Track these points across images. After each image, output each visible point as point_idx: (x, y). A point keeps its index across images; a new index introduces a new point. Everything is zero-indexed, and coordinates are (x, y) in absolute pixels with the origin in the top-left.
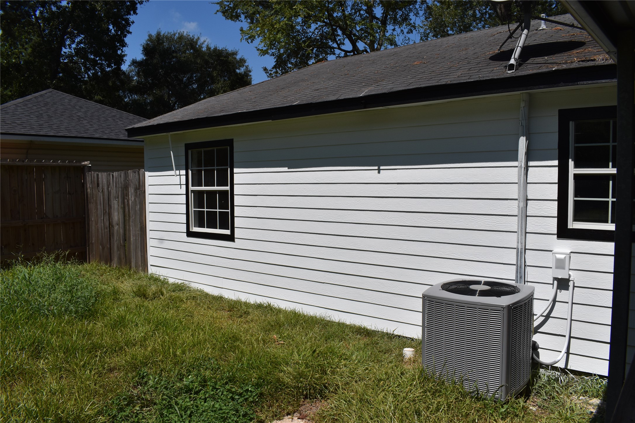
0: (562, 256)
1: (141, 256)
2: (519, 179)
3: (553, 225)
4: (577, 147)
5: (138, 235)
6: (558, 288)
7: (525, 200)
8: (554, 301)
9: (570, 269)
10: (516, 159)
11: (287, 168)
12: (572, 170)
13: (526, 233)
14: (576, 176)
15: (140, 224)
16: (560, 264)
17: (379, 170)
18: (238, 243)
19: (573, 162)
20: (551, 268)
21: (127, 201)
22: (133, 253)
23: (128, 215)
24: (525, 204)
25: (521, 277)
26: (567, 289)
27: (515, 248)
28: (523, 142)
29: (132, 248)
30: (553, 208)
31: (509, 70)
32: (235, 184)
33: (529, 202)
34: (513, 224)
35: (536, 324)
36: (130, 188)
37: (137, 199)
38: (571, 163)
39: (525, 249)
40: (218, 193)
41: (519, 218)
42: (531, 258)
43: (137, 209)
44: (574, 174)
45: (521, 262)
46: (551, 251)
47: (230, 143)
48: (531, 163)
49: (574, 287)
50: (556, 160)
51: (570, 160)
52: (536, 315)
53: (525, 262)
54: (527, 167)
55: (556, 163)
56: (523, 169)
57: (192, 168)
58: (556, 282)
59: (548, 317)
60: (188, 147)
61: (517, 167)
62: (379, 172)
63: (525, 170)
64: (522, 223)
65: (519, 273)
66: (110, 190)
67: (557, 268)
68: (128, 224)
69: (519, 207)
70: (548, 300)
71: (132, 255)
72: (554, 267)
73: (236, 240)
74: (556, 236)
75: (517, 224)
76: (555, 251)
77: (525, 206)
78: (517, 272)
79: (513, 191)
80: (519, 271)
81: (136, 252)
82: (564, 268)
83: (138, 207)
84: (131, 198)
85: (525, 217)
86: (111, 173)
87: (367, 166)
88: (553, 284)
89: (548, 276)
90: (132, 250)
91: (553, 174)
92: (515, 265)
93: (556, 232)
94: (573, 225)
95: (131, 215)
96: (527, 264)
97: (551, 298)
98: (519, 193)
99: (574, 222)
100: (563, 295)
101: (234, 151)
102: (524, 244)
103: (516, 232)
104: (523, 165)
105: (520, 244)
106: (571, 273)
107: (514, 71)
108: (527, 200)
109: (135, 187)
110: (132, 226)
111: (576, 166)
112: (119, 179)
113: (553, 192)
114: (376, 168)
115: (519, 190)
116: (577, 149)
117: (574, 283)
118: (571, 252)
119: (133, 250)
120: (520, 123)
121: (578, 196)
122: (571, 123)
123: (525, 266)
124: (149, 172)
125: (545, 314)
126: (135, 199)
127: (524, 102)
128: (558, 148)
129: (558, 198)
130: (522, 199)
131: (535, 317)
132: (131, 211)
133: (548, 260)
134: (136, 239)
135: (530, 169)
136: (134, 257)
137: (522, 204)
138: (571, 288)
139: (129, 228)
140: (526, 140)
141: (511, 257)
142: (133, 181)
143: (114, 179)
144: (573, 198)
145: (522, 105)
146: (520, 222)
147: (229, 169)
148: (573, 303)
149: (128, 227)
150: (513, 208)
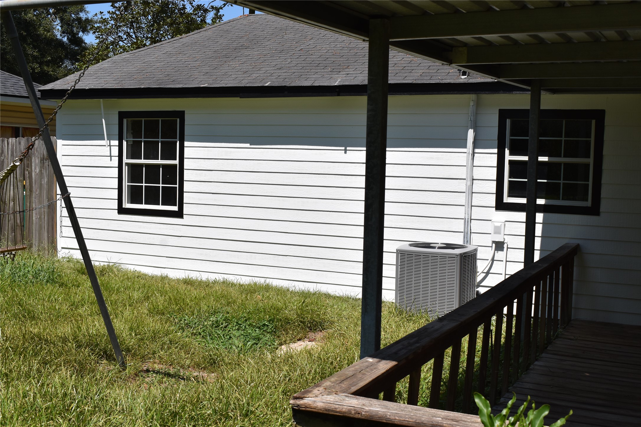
0: (498, 224)
1: (48, 237)
2: (467, 163)
3: (492, 200)
4: (512, 139)
5: (44, 214)
6: (495, 250)
7: (472, 180)
8: (493, 260)
9: (505, 235)
10: (465, 147)
11: (249, 144)
12: (508, 157)
13: (472, 206)
14: (511, 162)
15: (48, 201)
16: (497, 231)
17: (346, 151)
18: (186, 220)
19: (508, 151)
20: (491, 234)
21: (29, 173)
22: (36, 235)
23: (30, 190)
24: (471, 183)
25: (467, 242)
26: (503, 250)
27: (463, 219)
28: (471, 134)
29: (34, 229)
30: (492, 187)
31: (463, 75)
32: (186, 158)
33: (474, 181)
34: (462, 199)
35: (479, 279)
36: (33, 158)
37: (44, 171)
38: (507, 152)
39: (471, 219)
40: (161, 166)
41: (466, 194)
42: (475, 226)
43: (43, 182)
44: (509, 160)
45: (467, 229)
46: (491, 220)
47: (181, 115)
48: (477, 150)
49: (508, 248)
50: (496, 148)
51: (506, 149)
52: (478, 272)
53: (471, 230)
54: (474, 153)
55: (496, 151)
56: (471, 155)
57: (127, 138)
58: (494, 245)
59: (488, 273)
60: (122, 115)
61: (466, 153)
62: (345, 153)
63: (472, 155)
64: (468, 198)
65: (466, 238)
66: (3, 160)
67: (495, 233)
68: (28, 200)
69: (466, 185)
70: (488, 260)
71: (34, 236)
72: (492, 233)
73: (184, 216)
74: (495, 208)
75: (465, 199)
76: (493, 219)
77: (471, 184)
78: (464, 237)
79: (462, 173)
80: (466, 237)
81: (40, 234)
82: (500, 233)
83: (46, 180)
84: (35, 169)
85: (471, 193)
86: (6, 140)
87: (334, 146)
88: (492, 247)
89: (488, 240)
90: (34, 231)
91: (493, 160)
92: (462, 232)
93: (494, 206)
94: (507, 199)
95: (34, 190)
96: (472, 231)
97: (490, 258)
98: (467, 174)
99: (508, 198)
100: (500, 255)
101: (185, 124)
102: (470, 215)
103: (464, 206)
104: (471, 152)
105: (467, 214)
106: (506, 237)
107: (466, 77)
108: (473, 179)
109: (42, 156)
110: (35, 203)
111: (511, 154)
112: (18, 147)
113: (493, 174)
114: (343, 148)
115: (467, 171)
116: (512, 141)
117: (508, 245)
118: (506, 221)
119: (36, 230)
120: (470, 118)
121: (512, 177)
122: (508, 120)
123: (471, 233)
124: (63, 140)
125: (485, 271)
126: (41, 171)
127: (473, 102)
128: (498, 139)
129: (497, 178)
130: (469, 179)
131: (478, 274)
132: (34, 185)
133: (488, 227)
134: (40, 217)
135: (476, 155)
136: (37, 239)
137: (469, 183)
138: (505, 249)
139: (30, 205)
140: (474, 132)
141: (460, 226)
142: (39, 149)
143: (10, 146)
144: (508, 179)
145: (472, 103)
146: (467, 197)
147: (178, 142)
148: (507, 261)
149: (28, 204)
150: (462, 186)
